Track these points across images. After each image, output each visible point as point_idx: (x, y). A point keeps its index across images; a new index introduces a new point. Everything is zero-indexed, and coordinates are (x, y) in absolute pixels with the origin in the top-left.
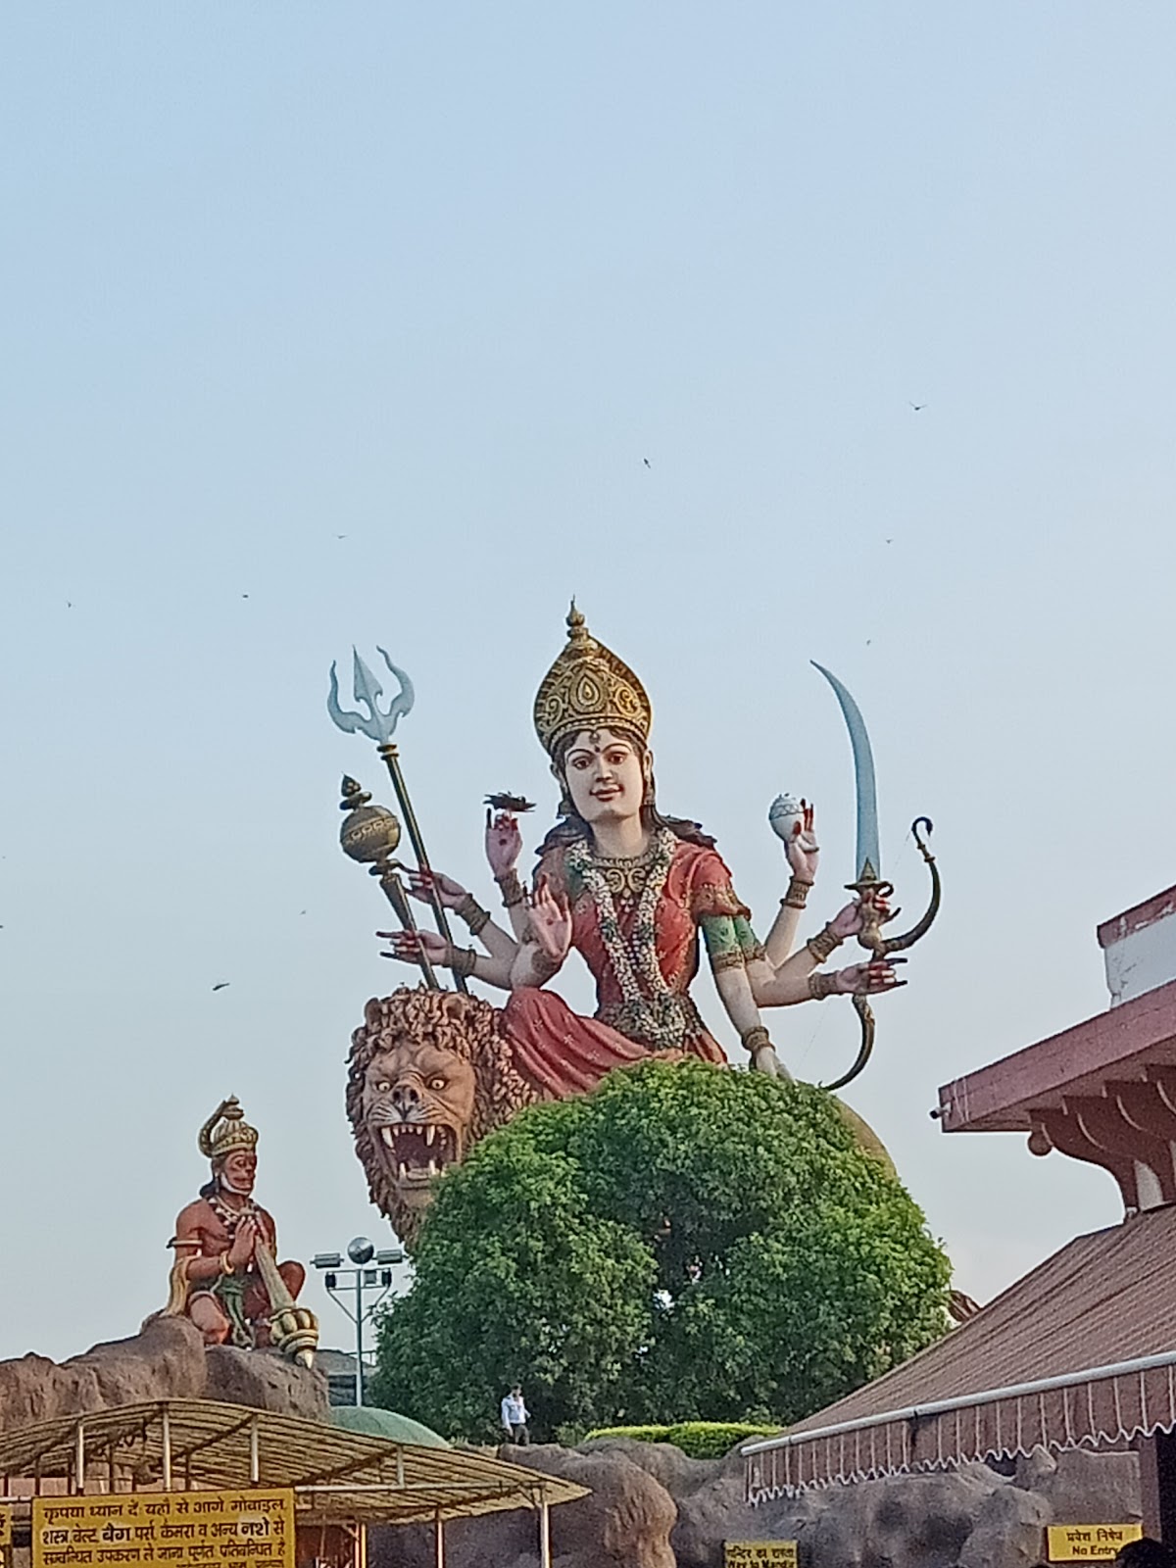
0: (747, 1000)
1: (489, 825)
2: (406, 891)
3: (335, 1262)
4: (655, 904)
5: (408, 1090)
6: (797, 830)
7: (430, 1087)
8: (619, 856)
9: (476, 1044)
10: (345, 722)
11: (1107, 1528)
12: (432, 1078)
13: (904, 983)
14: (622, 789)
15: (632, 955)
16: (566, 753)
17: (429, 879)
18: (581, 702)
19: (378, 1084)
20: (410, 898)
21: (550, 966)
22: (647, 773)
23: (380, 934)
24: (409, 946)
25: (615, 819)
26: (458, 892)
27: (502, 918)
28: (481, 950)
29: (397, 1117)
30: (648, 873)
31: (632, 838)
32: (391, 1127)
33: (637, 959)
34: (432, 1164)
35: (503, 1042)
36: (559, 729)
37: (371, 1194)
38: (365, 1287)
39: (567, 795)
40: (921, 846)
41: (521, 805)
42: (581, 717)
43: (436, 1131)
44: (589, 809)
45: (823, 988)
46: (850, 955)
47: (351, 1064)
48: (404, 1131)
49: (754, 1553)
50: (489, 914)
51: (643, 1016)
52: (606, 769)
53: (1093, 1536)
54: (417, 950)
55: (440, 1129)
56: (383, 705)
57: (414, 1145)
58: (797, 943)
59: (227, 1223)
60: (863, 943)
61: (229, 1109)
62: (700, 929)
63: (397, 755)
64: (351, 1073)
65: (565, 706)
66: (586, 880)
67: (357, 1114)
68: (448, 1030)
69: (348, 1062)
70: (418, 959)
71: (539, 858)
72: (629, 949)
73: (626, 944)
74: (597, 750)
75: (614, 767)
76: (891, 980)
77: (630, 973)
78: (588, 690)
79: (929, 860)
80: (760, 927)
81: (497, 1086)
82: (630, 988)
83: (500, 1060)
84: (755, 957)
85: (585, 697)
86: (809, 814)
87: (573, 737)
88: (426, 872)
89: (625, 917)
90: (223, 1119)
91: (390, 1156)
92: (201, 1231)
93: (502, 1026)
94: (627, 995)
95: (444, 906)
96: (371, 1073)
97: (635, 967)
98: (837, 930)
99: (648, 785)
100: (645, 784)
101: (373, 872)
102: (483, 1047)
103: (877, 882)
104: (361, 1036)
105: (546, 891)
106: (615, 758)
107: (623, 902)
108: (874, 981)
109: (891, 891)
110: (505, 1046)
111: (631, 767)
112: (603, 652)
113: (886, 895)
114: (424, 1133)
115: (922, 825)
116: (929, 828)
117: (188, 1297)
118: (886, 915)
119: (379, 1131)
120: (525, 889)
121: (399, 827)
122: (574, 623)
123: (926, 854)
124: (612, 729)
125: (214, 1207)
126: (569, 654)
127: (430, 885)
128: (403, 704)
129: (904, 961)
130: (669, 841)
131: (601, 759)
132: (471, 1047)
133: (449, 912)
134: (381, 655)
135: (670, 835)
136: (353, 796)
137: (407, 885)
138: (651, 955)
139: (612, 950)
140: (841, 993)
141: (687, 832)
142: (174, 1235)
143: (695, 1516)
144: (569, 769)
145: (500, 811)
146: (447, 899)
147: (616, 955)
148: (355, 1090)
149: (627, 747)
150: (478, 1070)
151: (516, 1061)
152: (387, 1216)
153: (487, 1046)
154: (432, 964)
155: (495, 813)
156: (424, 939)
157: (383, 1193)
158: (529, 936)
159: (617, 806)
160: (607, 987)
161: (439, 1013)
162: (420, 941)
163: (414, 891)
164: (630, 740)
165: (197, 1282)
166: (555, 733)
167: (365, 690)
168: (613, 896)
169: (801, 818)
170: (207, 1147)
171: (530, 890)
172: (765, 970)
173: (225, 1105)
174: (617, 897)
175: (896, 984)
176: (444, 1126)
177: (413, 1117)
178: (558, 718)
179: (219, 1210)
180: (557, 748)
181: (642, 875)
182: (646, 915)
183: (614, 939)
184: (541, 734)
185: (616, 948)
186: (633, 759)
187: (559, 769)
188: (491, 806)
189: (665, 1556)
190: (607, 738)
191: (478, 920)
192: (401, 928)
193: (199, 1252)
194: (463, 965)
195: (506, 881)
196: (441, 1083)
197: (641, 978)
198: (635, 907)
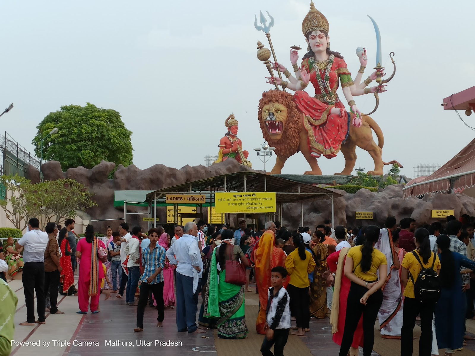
0: (350, 95)
1: (291, 53)
2: (272, 68)
3: (260, 150)
4: (329, 71)
5: (272, 113)
6: (363, 55)
7: (277, 112)
8: (321, 60)
9: (287, 103)
10: (258, 28)
11: (446, 211)
12: (277, 111)
13: (386, 91)
14: (322, 44)
15: (323, 83)
16: (310, 36)
17: (277, 65)
18: (313, 24)
19: (265, 112)
20: (273, 69)
21: (304, 86)
22: (328, 41)
23: (266, 78)
24: (273, 81)
25: (320, 52)
26: (283, 68)
27: (293, 74)
28: (289, 82)
29: (269, 119)
30: (328, 64)
32: (268, 121)
33: (325, 84)
34: (277, 130)
35: (294, 102)
36: (308, 30)
37: (263, 136)
38: (266, 155)
39: (309, 46)
40: (392, 59)
41: (297, 48)
42: (313, 28)
43: (278, 123)
44: (315, 49)
45: (367, 92)
46: (374, 84)
47: (259, 107)
49: (362, 214)
50: (291, 73)
51: (326, 97)
52: (318, 39)
53: (442, 212)
54: (274, 81)
55: (279, 122)
56: (267, 24)
57: (273, 125)
58: (362, 81)
59: (231, 142)
60: (378, 82)
61: (231, 117)
62: (339, 78)
63: (270, 36)
64: (259, 109)
65: (309, 25)
66: (313, 66)
67: (260, 118)
68: (281, 100)
69: (258, 106)
70: (274, 83)
71: (302, 61)
72: (323, 82)
73: (322, 81)
74: (317, 35)
75: (321, 40)
76: (383, 90)
77: (323, 87)
78: (315, 21)
79: (393, 62)
80: (353, 77)
81: (292, 113)
82: (323, 91)
83: (293, 106)
84: (352, 84)
85: (314, 23)
86: (365, 51)
87: (311, 32)
88: (276, 63)
89: (322, 74)
90: (230, 119)
91: (268, 128)
92: (225, 143)
93: (294, 99)
94: (322, 92)
95: (280, 71)
96: (264, 109)
97: (324, 86)
98: (371, 78)
99: (328, 44)
100: (327, 44)
101: (265, 63)
102: (289, 103)
103: (381, 67)
104: (261, 101)
105: (304, 68)
106: (321, 37)
107: (322, 71)
108: (379, 90)
109: (384, 69)
110: (294, 103)
111: (324, 40)
112: (318, 12)
113: (383, 70)
114: (276, 123)
115: (392, 54)
116: (394, 55)
117: (223, 157)
118: (382, 75)
119: (265, 122)
120: (299, 67)
121: (271, 53)
122: (312, 6)
123: (392, 60)
124: (320, 30)
125: (228, 138)
126: (310, 13)
127: (277, 67)
128: (272, 24)
129: (386, 85)
130: (333, 57)
131: (317, 38)
132: (286, 104)
133: (281, 73)
134: (267, 13)
135: (333, 56)
136: (260, 47)
137: (272, 66)
138: (328, 84)
139: (319, 82)
140: (371, 93)
141: (337, 55)
142: (219, 144)
143: (349, 206)
144: (310, 40)
145: (294, 50)
146: (281, 70)
147: (320, 83)
148: (260, 113)
149: (323, 35)
150: (288, 109)
151: (297, 107)
152: (267, 141)
153: (290, 103)
154: (278, 85)
155: (292, 50)
156: (276, 79)
157: (266, 136)
158: (300, 79)
159: (321, 48)
160: (318, 91)
161: (279, 95)
162: (275, 79)
163: (274, 68)
164: (324, 33)
165: (225, 154)
166: (307, 31)
167: (263, 20)
168: (319, 70)
169: (364, 52)
170: (227, 125)
171: (300, 68)
172: (354, 87)
173: (231, 116)
174: (320, 70)
175: (384, 91)
176: (280, 121)
177: (273, 119)
178: (308, 28)
179: (229, 139)
180: (308, 35)
181: (326, 64)
182: (327, 74)
183: (320, 79)
184: (303, 32)
185: (320, 82)
186: (325, 38)
187: (308, 39)
188: (291, 48)
189: (344, 214)
190: (319, 33)
191: (287, 74)
192: (271, 76)
193: (225, 148)
194: (284, 86)
195: (295, 66)
196: (280, 112)
197: (325, 89)
198: (324, 72)
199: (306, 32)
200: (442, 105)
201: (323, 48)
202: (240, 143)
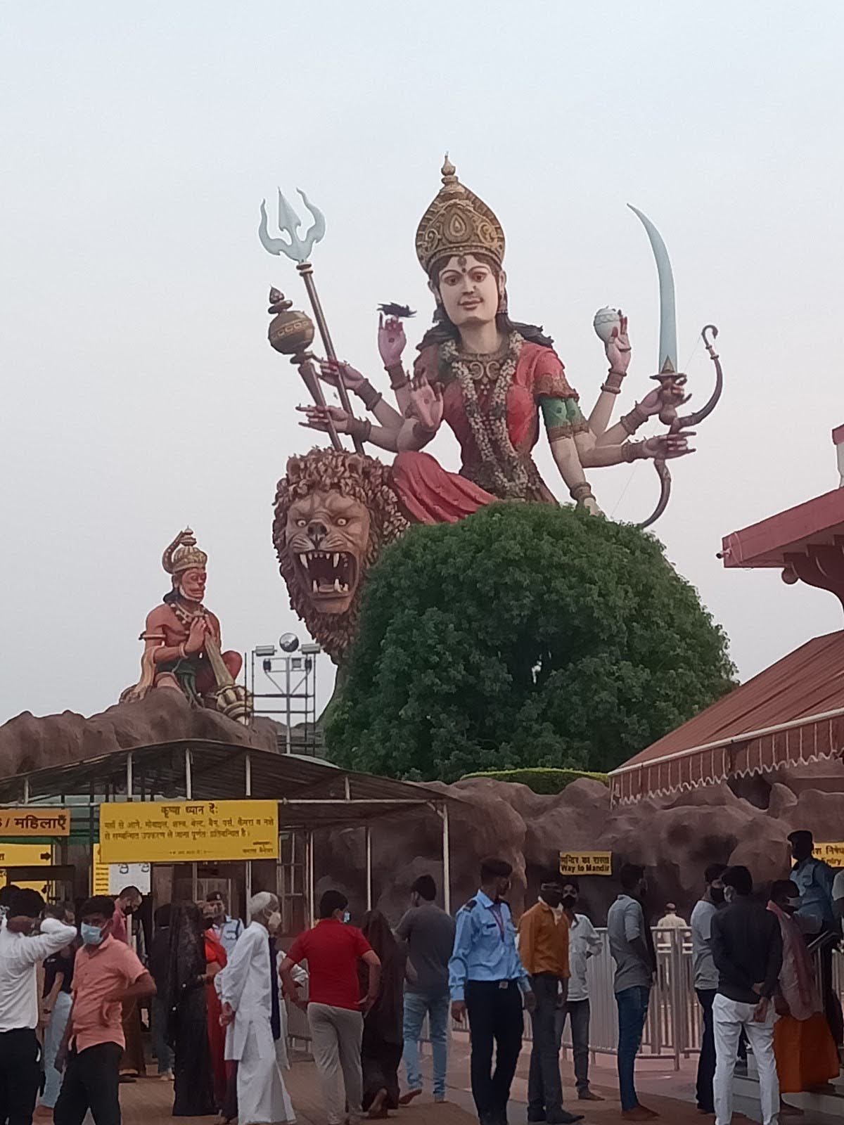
0: (575, 461)
1: (381, 328)
2: (318, 376)
3: (271, 652)
4: (506, 388)
5: (319, 526)
6: (615, 334)
7: (336, 524)
8: (479, 352)
9: (370, 492)
10: (273, 247)
11: (833, 845)
12: (336, 516)
13: (694, 450)
14: (482, 300)
15: (488, 427)
16: (441, 273)
17: (335, 368)
18: (452, 233)
19: (297, 521)
20: (321, 382)
21: (426, 434)
22: (501, 289)
23: (299, 409)
24: (320, 418)
25: (476, 324)
26: (355, 377)
27: (390, 398)
28: (375, 422)
29: (311, 546)
30: (502, 365)
31: (489, 339)
32: (307, 554)
33: (492, 430)
34: (337, 581)
35: (391, 491)
36: (435, 254)
37: (291, 603)
38: (292, 670)
39: (440, 305)
40: (708, 348)
41: (405, 312)
42: (452, 245)
43: (340, 557)
44: (458, 316)
45: (632, 454)
46: (653, 428)
47: (277, 506)
48: (316, 556)
49: (580, 860)
50: (380, 394)
51: (496, 473)
52: (470, 285)
53: (824, 850)
54: (326, 421)
55: (344, 556)
56: (301, 233)
57: (322, 568)
58: (614, 420)
59: (184, 622)
60: (664, 420)
61: (185, 538)
62: (540, 408)
63: (311, 272)
64: (276, 513)
65: (439, 237)
66: (454, 370)
67: (281, 543)
68: (350, 482)
69: (274, 504)
70: (326, 427)
71: (418, 353)
72: (487, 423)
73: (485, 418)
74: (464, 270)
75: (478, 285)
76: (684, 448)
77: (487, 440)
78: (457, 224)
79: (715, 358)
80: (586, 407)
81: (386, 524)
82: (486, 452)
83: (389, 504)
84: (581, 430)
85: (456, 230)
86: (624, 321)
87: (446, 260)
88: (333, 362)
89: (483, 399)
90: (181, 546)
91: (306, 575)
92: (165, 628)
93: (391, 477)
94: (484, 457)
95: (347, 388)
96: (290, 513)
97: (490, 436)
98: (644, 410)
99: (502, 298)
100: (500, 297)
101: (293, 361)
102: (376, 495)
103: (674, 374)
104: (283, 487)
105: (424, 379)
106: (478, 277)
107: (482, 387)
108: (671, 449)
109: (685, 381)
110: (392, 494)
111: (489, 282)
112: (469, 195)
113: (682, 383)
114: (332, 557)
115: (709, 331)
116: (715, 333)
117: (155, 675)
118: (680, 399)
119: (297, 557)
120: (409, 376)
121: (313, 328)
122: (448, 173)
123: (712, 353)
124: (474, 254)
125: (174, 610)
126: (443, 197)
127: (338, 373)
128: (316, 233)
129: (694, 434)
130: (517, 341)
131: (467, 279)
132: (367, 494)
133: (350, 393)
134: (300, 195)
135: (519, 337)
136: (278, 304)
137: (319, 371)
138: (502, 426)
139: (473, 424)
140: (646, 458)
141: (532, 335)
142: (145, 630)
143: (539, 834)
144: (443, 286)
145: (390, 317)
146: (349, 383)
147: (476, 427)
148: (279, 525)
149: (486, 269)
150: (372, 512)
151: (400, 506)
152: (303, 619)
153: (379, 494)
154: (338, 432)
155: (385, 318)
156: (330, 411)
157: (302, 602)
158: (411, 411)
159: (479, 313)
160: (469, 452)
161: (342, 469)
162: (328, 414)
163: (324, 376)
164: (488, 263)
165: (160, 665)
166: (432, 257)
167: (288, 221)
168: (475, 382)
169: (618, 325)
170: (169, 565)
171: (412, 376)
172: (588, 440)
173: (182, 535)
174: (477, 383)
175: (688, 451)
176: (345, 553)
177: (323, 546)
178: (434, 246)
179: (178, 612)
180: (435, 268)
181: (498, 366)
182: (500, 397)
183: (475, 415)
184: (421, 259)
185: (476, 423)
186: (490, 279)
187: (435, 284)
188: (383, 313)
189: (518, 860)
190: (471, 262)
191: (371, 398)
192: (314, 404)
193: (163, 643)
194: (361, 433)
195: (394, 369)
196: (344, 521)
197: (495, 444)
198: (491, 391)
199: (430, 261)
200: (719, 556)
201: (486, 312)
202: (213, 627)
